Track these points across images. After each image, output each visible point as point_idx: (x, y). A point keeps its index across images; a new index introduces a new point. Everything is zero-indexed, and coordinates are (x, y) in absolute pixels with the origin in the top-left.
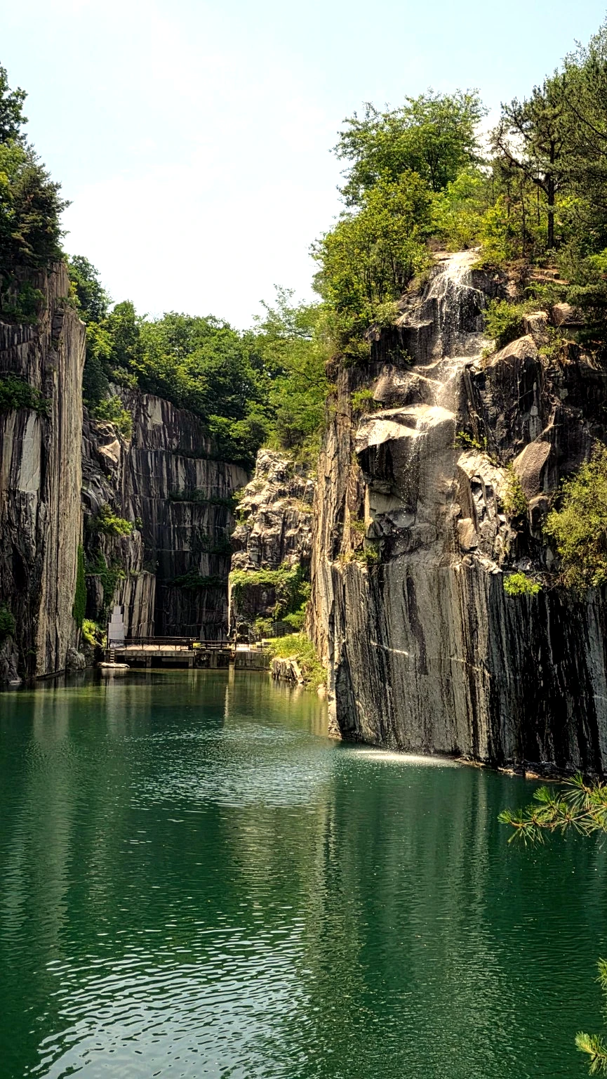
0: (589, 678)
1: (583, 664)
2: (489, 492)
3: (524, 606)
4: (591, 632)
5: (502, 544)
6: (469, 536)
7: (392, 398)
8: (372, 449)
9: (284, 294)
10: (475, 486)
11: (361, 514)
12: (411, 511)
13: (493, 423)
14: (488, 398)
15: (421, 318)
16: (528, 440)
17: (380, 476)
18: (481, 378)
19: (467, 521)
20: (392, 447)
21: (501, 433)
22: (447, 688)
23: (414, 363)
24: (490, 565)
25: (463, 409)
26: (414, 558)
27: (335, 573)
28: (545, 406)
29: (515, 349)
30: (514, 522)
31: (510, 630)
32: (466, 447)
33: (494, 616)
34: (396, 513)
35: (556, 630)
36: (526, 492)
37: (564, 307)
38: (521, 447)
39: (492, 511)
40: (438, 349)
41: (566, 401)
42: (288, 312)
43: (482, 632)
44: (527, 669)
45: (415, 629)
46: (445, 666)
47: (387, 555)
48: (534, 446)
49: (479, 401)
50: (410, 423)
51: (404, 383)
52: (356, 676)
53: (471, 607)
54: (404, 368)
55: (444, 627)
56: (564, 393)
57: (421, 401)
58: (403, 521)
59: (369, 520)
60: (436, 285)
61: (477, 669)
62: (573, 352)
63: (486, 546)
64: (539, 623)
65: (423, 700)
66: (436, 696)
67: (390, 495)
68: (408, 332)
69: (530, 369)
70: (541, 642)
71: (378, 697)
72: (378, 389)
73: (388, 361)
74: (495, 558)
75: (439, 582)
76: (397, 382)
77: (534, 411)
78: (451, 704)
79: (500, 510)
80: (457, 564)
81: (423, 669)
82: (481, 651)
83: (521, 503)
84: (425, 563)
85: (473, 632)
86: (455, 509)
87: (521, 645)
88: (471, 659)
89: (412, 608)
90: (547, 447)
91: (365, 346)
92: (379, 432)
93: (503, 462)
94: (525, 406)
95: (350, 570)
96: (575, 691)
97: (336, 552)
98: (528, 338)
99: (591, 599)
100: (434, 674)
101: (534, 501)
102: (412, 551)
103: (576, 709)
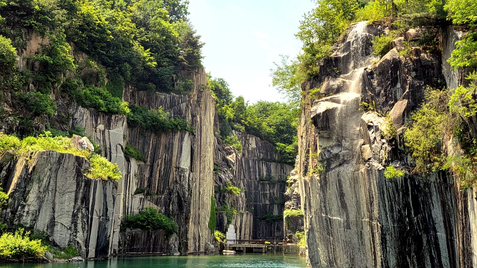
0: (434, 224)
1: (430, 216)
2: (377, 129)
3: (397, 186)
4: (434, 198)
5: (384, 155)
6: (368, 153)
7: (329, 91)
8: (318, 116)
9: (284, 58)
10: (370, 127)
11: (316, 149)
12: (339, 145)
13: (378, 95)
14: (375, 83)
15: (343, 51)
16: (396, 101)
17: (322, 129)
18: (371, 74)
19: (367, 146)
20: (329, 114)
21: (382, 99)
22: (361, 236)
23: (340, 73)
24: (377, 165)
25: (364, 91)
26: (341, 168)
27: (305, 182)
28: (405, 81)
29: (388, 56)
30: (390, 142)
31: (390, 200)
32: (366, 109)
33: (382, 193)
34: (332, 147)
35: (415, 198)
36: (395, 126)
37: (412, 31)
38: (393, 105)
39: (378, 138)
40: (352, 65)
41: (416, 78)
42: (287, 68)
43: (376, 202)
44: (400, 220)
45: (344, 206)
46: (359, 224)
47: (328, 168)
48: (399, 103)
49: (371, 85)
50: (338, 102)
51: (335, 83)
52: (317, 234)
53: (370, 191)
54: (336, 76)
55: (358, 203)
56: (414, 74)
57: (343, 91)
58: (335, 151)
59: (319, 151)
60: (350, 35)
61: (374, 223)
62: (417, 52)
63: (375, 156)
64: (406, 194)
65: (348, 244)
66: (355, 240)
67: (329, 138)
68: (337, 59)
69: (396, 64)
70: (407, 205)
71: (327, 243)
72: (323, 88)
73: (328, 75)
74: (380, 162)
75: (355, 180)
76: (332, 83)
77: (399, 85)
78: (363, 244)
79: (382, 137)
80: (363, 169)
81: (348, 227)
82: (376, 213)
83: (393, 131)
84: (347, 170)
85: (371, 203)
86: (361, 141)
87: (396, 208)
88: (371, 218)
89: (342, 195)
90: (406, 101)
91: (316, 69)
92: (322, 107)
93: (384, 114)
94: (394, 83)
95: (312, 179)
96: (427, 231)
97: (306, 172)
98: (394, 49)
99: (433, 179)
100: (354, 229)
101: (399, 131)
102: (340, 165)
103: (428, 242)
